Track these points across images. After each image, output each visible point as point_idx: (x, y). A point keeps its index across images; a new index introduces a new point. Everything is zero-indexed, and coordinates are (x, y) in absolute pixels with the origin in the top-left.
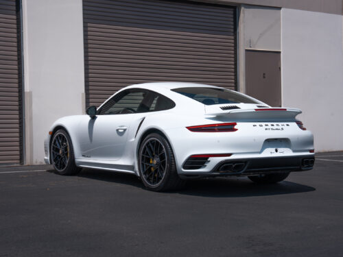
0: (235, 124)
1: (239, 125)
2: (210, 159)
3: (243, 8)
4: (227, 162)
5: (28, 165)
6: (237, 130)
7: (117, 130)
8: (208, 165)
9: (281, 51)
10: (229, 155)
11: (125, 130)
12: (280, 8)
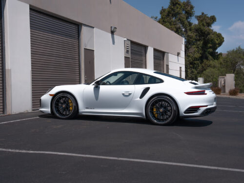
0: (205, 91)
1: (206, 92)
2: (200, 108)
3: (83, 27)
4: (207, 109)
5: (9, 115)
6: (206, 94)
7: (123, 94)
8: (199, 111)
9: (94, 49)
10: (207, 106)
11: (130, 94)
12: (93, 28)
